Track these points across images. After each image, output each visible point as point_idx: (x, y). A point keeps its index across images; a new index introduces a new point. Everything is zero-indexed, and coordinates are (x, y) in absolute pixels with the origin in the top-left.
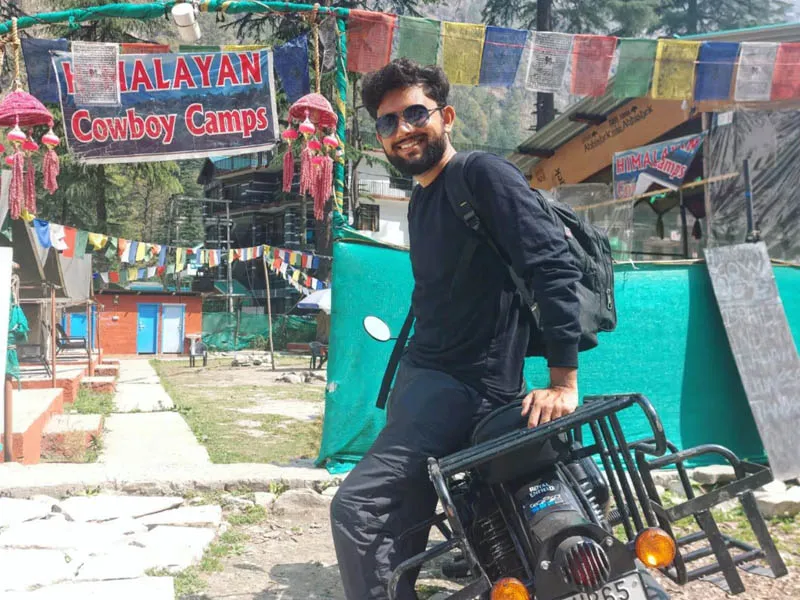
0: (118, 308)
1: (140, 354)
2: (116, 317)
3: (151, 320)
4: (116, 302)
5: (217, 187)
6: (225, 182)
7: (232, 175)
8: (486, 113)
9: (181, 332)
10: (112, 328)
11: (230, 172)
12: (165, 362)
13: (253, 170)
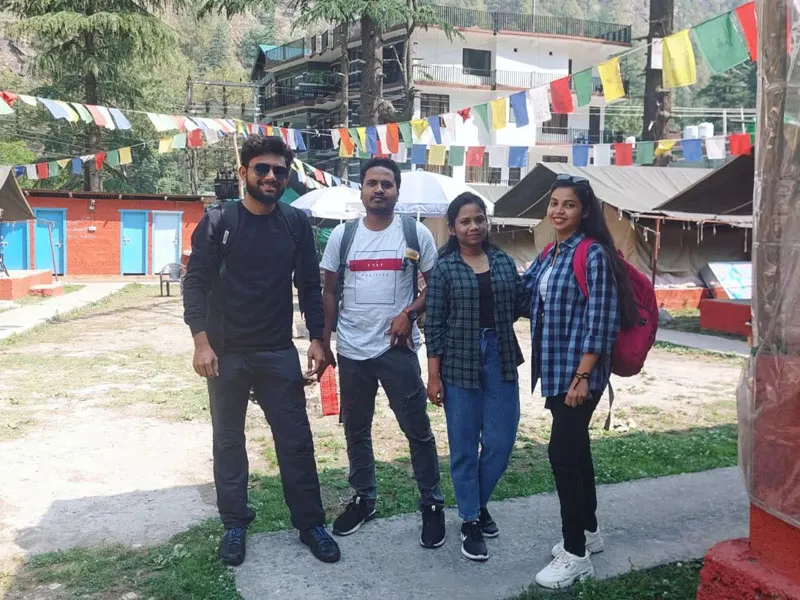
0: (94, 215)
1: (125, 274)
2: (93, 228)
3: (140, 231)
4: (92, 208)
5: (270, 81)
6: (278, 75)
7: (286, 66)
8: (583, 9)
9: (177, 247)
10: (88, 241)
11: (283, 63)
12: (148, 286)
13: (306, 59)
